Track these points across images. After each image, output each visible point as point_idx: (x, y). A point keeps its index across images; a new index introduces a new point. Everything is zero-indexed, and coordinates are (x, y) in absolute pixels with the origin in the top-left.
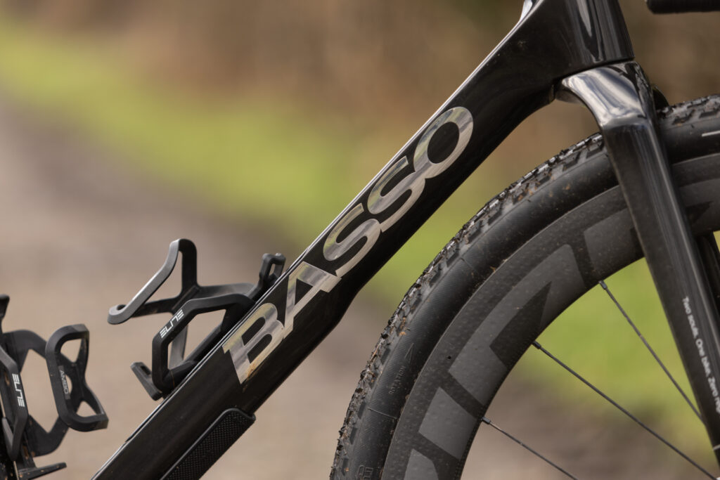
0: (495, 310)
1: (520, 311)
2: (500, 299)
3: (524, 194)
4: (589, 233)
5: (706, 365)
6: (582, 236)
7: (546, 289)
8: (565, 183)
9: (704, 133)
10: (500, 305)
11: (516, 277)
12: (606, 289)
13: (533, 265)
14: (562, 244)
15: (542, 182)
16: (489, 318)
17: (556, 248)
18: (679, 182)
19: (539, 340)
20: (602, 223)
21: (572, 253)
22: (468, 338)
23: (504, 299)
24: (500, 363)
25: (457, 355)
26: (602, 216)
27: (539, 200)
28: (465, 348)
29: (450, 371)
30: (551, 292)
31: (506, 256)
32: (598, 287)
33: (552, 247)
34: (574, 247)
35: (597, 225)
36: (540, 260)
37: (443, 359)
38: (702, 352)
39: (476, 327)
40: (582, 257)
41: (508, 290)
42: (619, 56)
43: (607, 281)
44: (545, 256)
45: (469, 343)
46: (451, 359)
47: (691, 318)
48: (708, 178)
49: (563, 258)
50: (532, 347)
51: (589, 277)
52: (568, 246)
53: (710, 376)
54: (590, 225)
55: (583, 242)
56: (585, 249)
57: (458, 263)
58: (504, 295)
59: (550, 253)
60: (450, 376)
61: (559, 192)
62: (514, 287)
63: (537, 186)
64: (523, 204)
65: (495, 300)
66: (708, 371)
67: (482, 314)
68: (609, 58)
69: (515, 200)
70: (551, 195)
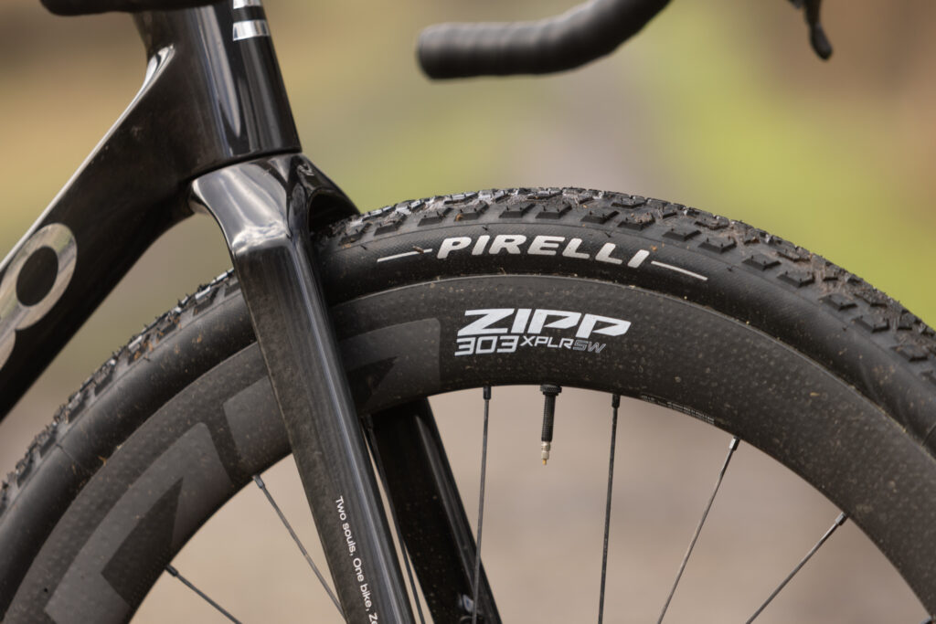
0: (107, 520)
1: (142, 521)
2: (112, 504)
3: (142, 349)
4: (231, 405)
5: (366, 595)
6: (221, 411)
7: (176, 489)
8: (195, 333)
9: (379, 257)
10: (113, 513)
11: (133, 473)
12: (263, 487)
13: (156, 454)
14: (194, 422)
15: (166, 332)
16: (99, 531)
17: (187, 428)
18: (344, 330)
19: (175, 563)
20: (249, 391)
21: (209, 435)
22: (70, 560)
23: (118, 504)
24: (118, 597)
25: (55, 587)
26: (247, 381)
27: (161, 359)
28: (67, 576)
29: (47, 609)
30: (184, 493)
31: (120, 440)
32: (252, 487)
33: (183, 426)
34: (211, 426)
35: (240, 394)
36: (164, 447)
37: (36, 592)
38: (360, 577)
39: (81, 544)
40: (223, 442)
41: (124, 490)
42: (278, 144)
43: (266, 476)
44: (172, 441)
45: (73, 568)
46: (48, 592)
47: (346, 527)
48: (389, 323)
49: (197, 441)
50: (166, 575)
51: (238, 474)
52: (203, 425)
53: (372, 612)
54: (231, 393)
55: (224, 418)
56: (227, 429)
57: (55, 453)
58: (118, 498)
59: (178, 435)
60: (47, 617)
61: (188, 348)
62: (131, 487)
63: (160, 338)
64: (140, 366)
65: (105, 506)
66: (368, 604)
67: (90, 526)
68: (265, 149)
69: (131, 360)
70: (177, 352)
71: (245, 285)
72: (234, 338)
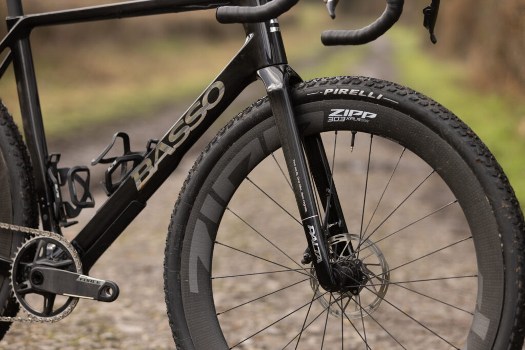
0: (230, 163)
1: (239, 164)
2: (232, 159)
3: (241, 117)
4: (265, 133)
5: (300, 187)
6: (263, 134)
7: (249, 156)
8: (257, 112)
9: (308, 94)
10: (231, 162)
11: (237, 151)
12: (273, 156)
13: (244, 146)
14: (255, 138)
15: (248, 112)
16: (228, 166)
17: (253, 139)
18: (297, 113)
19: (248, 176)
20: (270, 129)
21: (259, 141)
22: (219, 175)
23: (233, 159)
24: (232, 185)
25: (215, 181)
26: (270, 126)
27: (246, 120)
28: (218, 178)
29: (212, 187)
30: (251, 157)
31: (235, 141)
32: (270, 156)
33: (252, 138)
34: (260, 139)
35: (268, 130)
36: (246, 144)
37: (210, 182)
38: (299, 182)
39: (222, 170)
40: (263, 143)
41: (235, 155)
42: (281, 61)
43: (274, 153)
44: (248, 142)
45: (220, 176)
46: (213, 183)
47: (296, 168)
48: (310, 112)
49: (256, 142)
50: (246, 179)
51: (267, 152)
52: (257, 138)
53: (302, 192)
54: (266, 130)
55: (263, 137)
56: (264, 141)
57: (216, 144)
58: (233, 157)
59: (251, 141)
60: (212, 190)
61: (254, 117)
62: (237, 154)
63: (246, 114)
64: (241, 121)
65: (230, 159)
66: (301, 189)
67: (225, 165)
68: (278, 63)
69: (238, 119)
70: (251, 117)
71: (270, 100)
72: (267, 114)
